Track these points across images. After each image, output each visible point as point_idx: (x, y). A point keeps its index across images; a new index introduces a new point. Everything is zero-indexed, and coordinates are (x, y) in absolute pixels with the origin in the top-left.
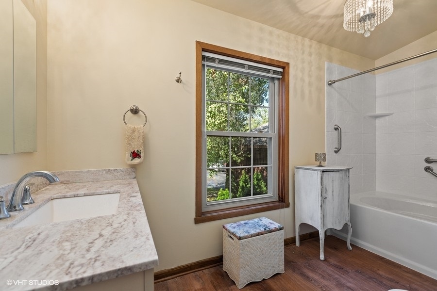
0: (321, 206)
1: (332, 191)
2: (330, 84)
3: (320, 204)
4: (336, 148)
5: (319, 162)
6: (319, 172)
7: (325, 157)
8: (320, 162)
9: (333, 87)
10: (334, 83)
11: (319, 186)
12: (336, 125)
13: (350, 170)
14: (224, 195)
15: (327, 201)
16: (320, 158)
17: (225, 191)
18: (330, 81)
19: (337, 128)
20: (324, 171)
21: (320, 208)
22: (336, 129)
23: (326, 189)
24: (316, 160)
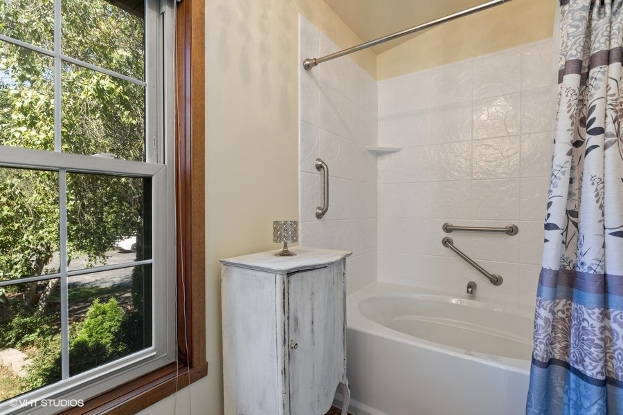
0: (284, 372)
1: (310, 320)
2: (307, 67)
3: (280, 368)
4: (319, 208)
5: (282, 244)
6: (279, 277)
7: (296, 230)
8: (286, 246)
9: (312, 76)
10: (316, 64)
11: (279, 317)
12: (318, 160)
13: (348, 260)
14: (104, 313)
15: (298, 353)
16: (285, 233)
17: (108, 304)
18: (308, 60)
19: (322, 167)
20: (290, 273)
21: (280, 377)
22: (319, 167)
23: (296, 320)
24: (277, 238)
